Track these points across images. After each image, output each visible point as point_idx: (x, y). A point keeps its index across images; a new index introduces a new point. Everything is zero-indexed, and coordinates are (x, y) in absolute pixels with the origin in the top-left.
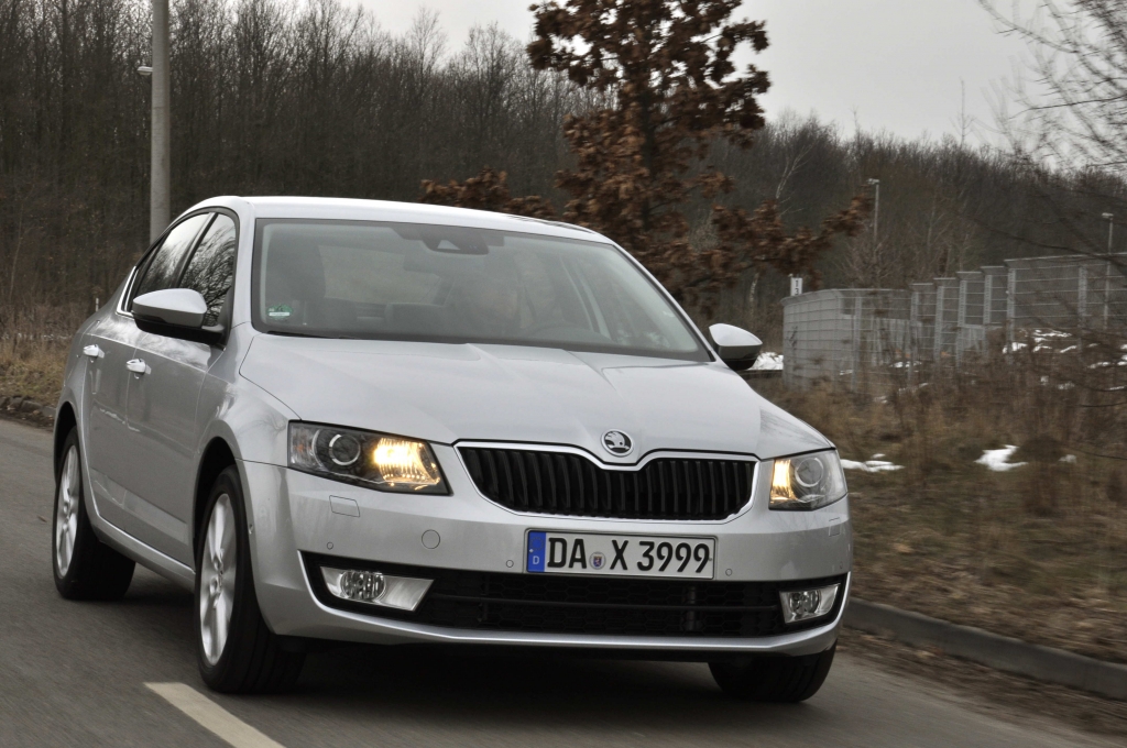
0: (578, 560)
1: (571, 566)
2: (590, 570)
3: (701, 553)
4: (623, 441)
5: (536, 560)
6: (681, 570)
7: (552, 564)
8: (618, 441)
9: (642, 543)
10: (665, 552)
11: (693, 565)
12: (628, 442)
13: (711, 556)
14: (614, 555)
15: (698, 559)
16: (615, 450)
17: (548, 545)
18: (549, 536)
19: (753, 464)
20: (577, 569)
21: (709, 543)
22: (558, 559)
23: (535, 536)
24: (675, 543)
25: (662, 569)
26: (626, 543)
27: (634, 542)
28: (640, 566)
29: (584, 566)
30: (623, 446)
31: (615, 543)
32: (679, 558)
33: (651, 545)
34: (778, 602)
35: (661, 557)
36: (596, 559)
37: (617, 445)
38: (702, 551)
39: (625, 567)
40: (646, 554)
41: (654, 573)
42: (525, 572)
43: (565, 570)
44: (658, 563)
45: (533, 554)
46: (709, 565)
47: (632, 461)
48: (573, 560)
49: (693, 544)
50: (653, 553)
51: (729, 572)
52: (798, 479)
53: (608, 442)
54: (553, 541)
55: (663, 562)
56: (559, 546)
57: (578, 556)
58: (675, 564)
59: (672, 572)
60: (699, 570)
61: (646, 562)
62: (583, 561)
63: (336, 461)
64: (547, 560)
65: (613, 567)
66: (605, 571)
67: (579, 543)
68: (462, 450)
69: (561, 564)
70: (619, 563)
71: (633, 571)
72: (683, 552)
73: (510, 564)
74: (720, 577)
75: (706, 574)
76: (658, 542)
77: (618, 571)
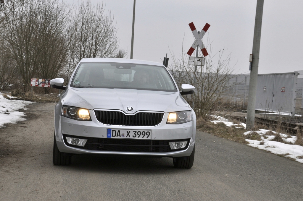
0: (119, 135)
1: (117, 136)
2: (121, 137)
3: (148, 134)
4: (131, 108)
5: (109, 135)
6: (143, 137)
7: (113, 136)
8: (130, 109)
9: (134, 131)
10: (139, 133)
11: (146, 136)
12: (132, 109)
13: (150, 134)
14: (127, 134)
15: (147, 135)
16: (129, 111)
17: (112, 132)
18: (112, 130)
19: (163, 114)
20: (119, 137)
21: (150, 131)
22: (114, 135)
23: (109, 130)
24: (141, 131)
25: (138, 137)
26: (130, 131)
27: (132, 131)
28: (133, 136)
29: (120, 136)
30: (131, 110)
31: (127, 131)
32: (143, 134)
33: (136, 132)
34: (168, 144)
35: (138, 134)
36: (123, 135)
37: (129, 110)
38: (149, 133)
39: (130, 137)
40: (135, 134)
41: (137, 138)
42: (107, 138)
43: (116, 137)
44: (137, 136)
45: (108, 134)
46: (150, 136)
47: (133, 113)
48: (118, 135)
49: (146, 132)
50: (136, 134)
51: (155, 138)
52: (179, 118)
53: (127, 109)
54: (113, 131)
55: (138, 136)
56: (114, 132)
57: (119, 134)
58: (141, 136)
59: (141, 138)
60: (147, 137)
61: (135, 136)
62: (120, 135)
63: (71, 114)
64: (112, 135)
65: (127, 137)
66: (125, 137)
67: (119, 131)
68: (95, 111)
69: (115, 136)
70: (128, 136)
71: (132, 138)
72: (144, 133)
73: (103, 136)
74: (153, 139)
75: (149, 138)
76: (137, 131)
77: (128, 138)
